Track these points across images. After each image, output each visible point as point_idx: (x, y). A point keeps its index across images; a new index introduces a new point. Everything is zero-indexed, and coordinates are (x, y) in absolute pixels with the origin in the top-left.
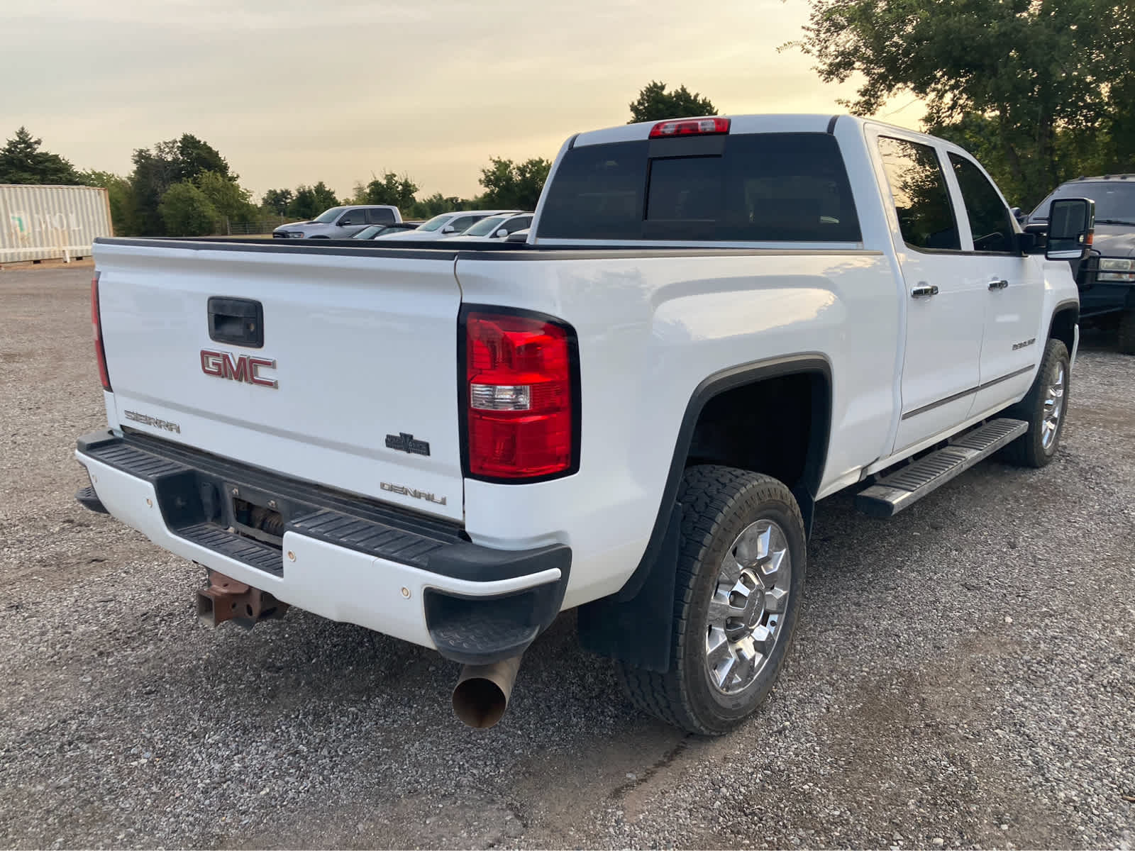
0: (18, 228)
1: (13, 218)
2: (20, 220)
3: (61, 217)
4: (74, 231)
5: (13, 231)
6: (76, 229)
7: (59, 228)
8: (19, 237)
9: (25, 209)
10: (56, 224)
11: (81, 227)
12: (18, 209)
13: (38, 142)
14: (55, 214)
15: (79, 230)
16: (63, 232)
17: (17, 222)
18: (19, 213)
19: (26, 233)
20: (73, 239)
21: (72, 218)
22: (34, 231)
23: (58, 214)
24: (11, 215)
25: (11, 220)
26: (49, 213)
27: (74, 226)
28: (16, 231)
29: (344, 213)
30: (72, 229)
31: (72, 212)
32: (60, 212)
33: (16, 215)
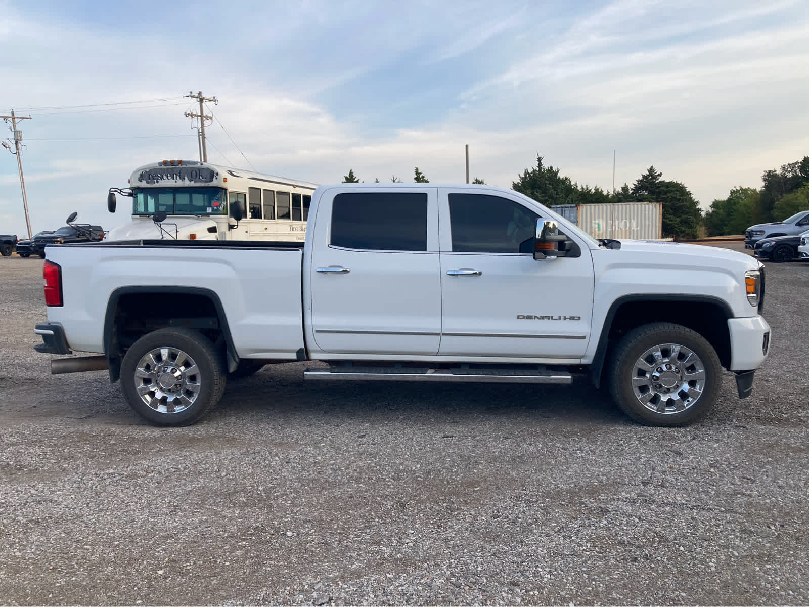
0: (597, 229)
1: (595, 223)
2: (599, 225)
3: (626, 222)
4: (633, 230)
5: (593, 231)
6: (635, 229)
7: (624, 229)
8: (597, 234)
9: (603, 218)
10: (622, 225)
11: (639, 228)
12: (599, 218)
13: (660, 175)
14: (622, 219)
15: (637, 231)
16: (626, 231)
17: (597, 226)
18: (599, 220)
19: (601, 232)
20: (632, 236)
21: (634, 223)
22: (606, 230)
23: (624, 220)
24: (593, 221)
25: (593, 225)
26: (618, 220)
27: (634, 227)
28: (595, 231)
29: (807, 214)
30: (632, 229)
31: (634, 219)
32: (626, 219)
33: (597, 222)
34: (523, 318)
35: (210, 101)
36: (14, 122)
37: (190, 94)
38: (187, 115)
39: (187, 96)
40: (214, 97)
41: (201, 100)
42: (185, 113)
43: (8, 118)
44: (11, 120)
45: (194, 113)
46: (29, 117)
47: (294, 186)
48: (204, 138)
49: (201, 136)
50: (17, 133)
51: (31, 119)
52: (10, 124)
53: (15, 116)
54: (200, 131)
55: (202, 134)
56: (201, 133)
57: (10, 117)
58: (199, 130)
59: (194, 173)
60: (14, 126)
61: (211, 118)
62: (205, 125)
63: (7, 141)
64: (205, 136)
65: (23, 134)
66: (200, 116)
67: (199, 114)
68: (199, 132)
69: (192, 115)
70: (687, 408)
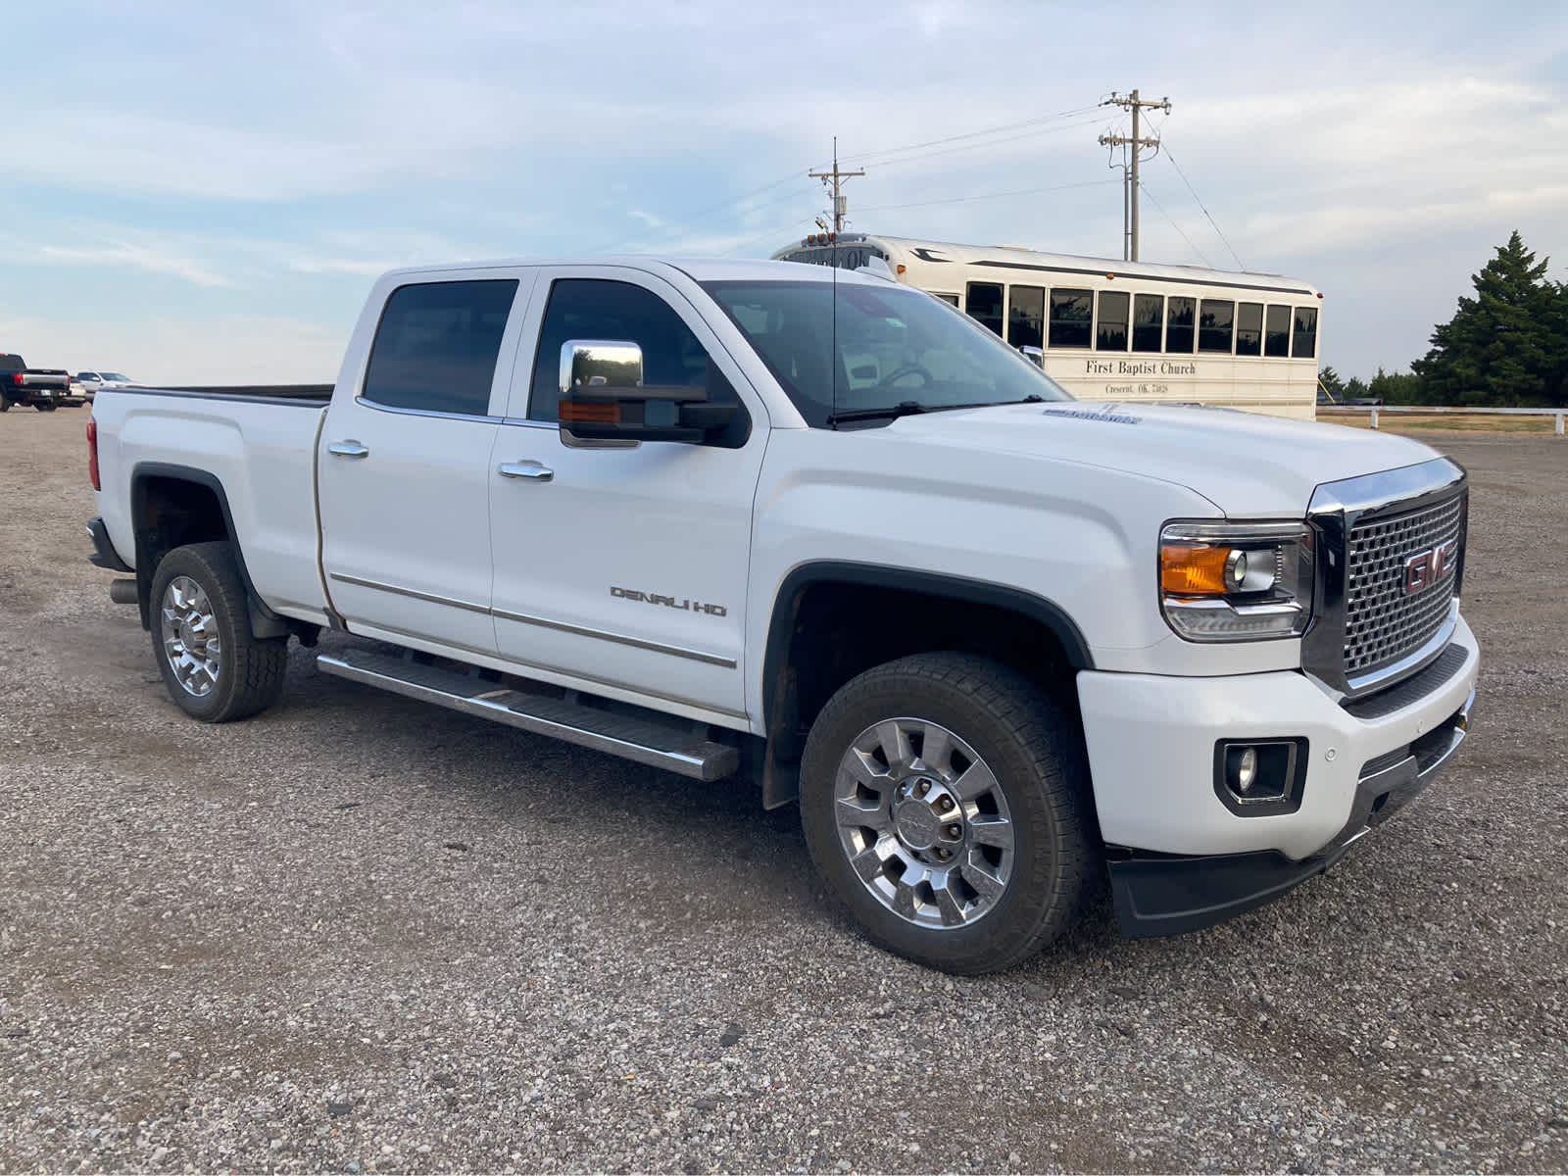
34: (622, 596)
35: (1156, 107)
36: (836, 183)
37: (1111, 97)
38: (1103, 141)
39: (1107, 103)
40: (1165, 99)
41: (1136, 107)
42: (1101, 137)
43: (828, 175)
44: (831, 178)
45: (1119, 136)
46: (860, 171)
47: (1110, 276)
48: (1135, 185)
49: (1130, 182)
50: (838, 200)
51: (863, 174)
52: (830, 187)
53: (840, 171)
54: (1130, 170)
55: (1132, 178)
56: (1130, 176)
57: (831, 175)
58: (1126, 170)
59: (853, 257)
60: (836, 189)
61: (1157, 143)
62: (1140, 159)
63: (824, 217)
64: (1139, 180)
65: (848, 204)
66: (1132, 141)
67: (1131, 137)
68: (1126, 173)
69: (1113, 141)
70: (968, 922)
